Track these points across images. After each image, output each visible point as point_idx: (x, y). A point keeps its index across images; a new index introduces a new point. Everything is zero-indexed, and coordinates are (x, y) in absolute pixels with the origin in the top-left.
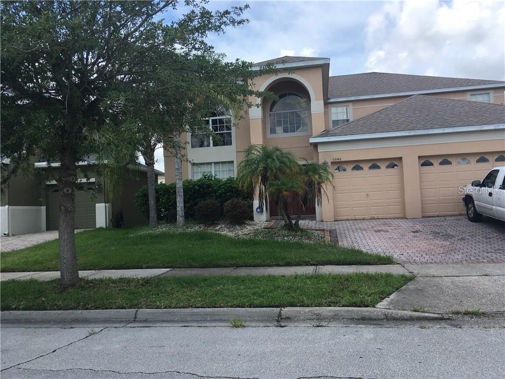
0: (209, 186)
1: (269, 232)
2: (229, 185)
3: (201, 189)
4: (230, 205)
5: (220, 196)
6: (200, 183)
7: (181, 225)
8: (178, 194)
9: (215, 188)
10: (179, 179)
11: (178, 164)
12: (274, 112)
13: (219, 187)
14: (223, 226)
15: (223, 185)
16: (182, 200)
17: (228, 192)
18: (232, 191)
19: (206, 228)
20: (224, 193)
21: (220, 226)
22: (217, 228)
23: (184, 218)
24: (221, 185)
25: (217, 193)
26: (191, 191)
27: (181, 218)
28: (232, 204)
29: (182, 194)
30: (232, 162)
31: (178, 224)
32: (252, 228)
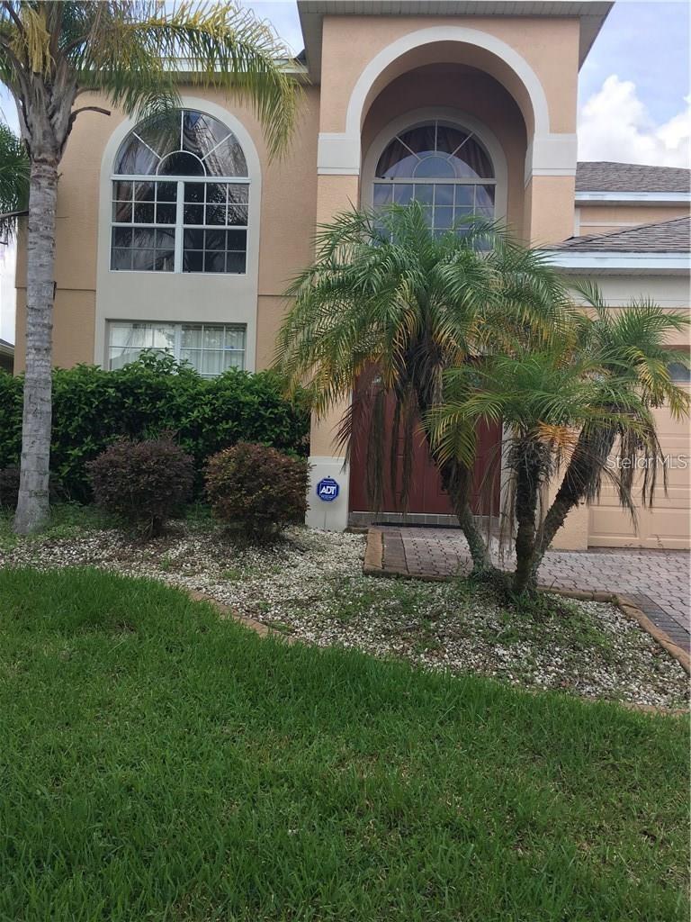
0: (158, 393)
1: (406, 605)
2: (228, 393)
3: (129, 401)
4: (232, 466)
5: (194, 431)
6: (124, 378)
7: (30, 526)
8: (32, 408)
9: (179, 400)
10: (38, 350)
11: (39, 291)
12: (387, 180)
13: (194, 398)
14: (198, 545)
15: (208, 392)
16: (42, 431)
17: (226, 418)
18: (237, 417)
19: (128, 549)
20: (210, 421)
21: (183, 548)
22: (173, 554)
23: (45, 502)
24: (200, 393)
25: (184, 420)
26: (90, 404)
27: (33, 502)
28: (241, 462)
29: (48, 408)
30: (241, 328)
31: (18, 520)
32: (313, 570)
